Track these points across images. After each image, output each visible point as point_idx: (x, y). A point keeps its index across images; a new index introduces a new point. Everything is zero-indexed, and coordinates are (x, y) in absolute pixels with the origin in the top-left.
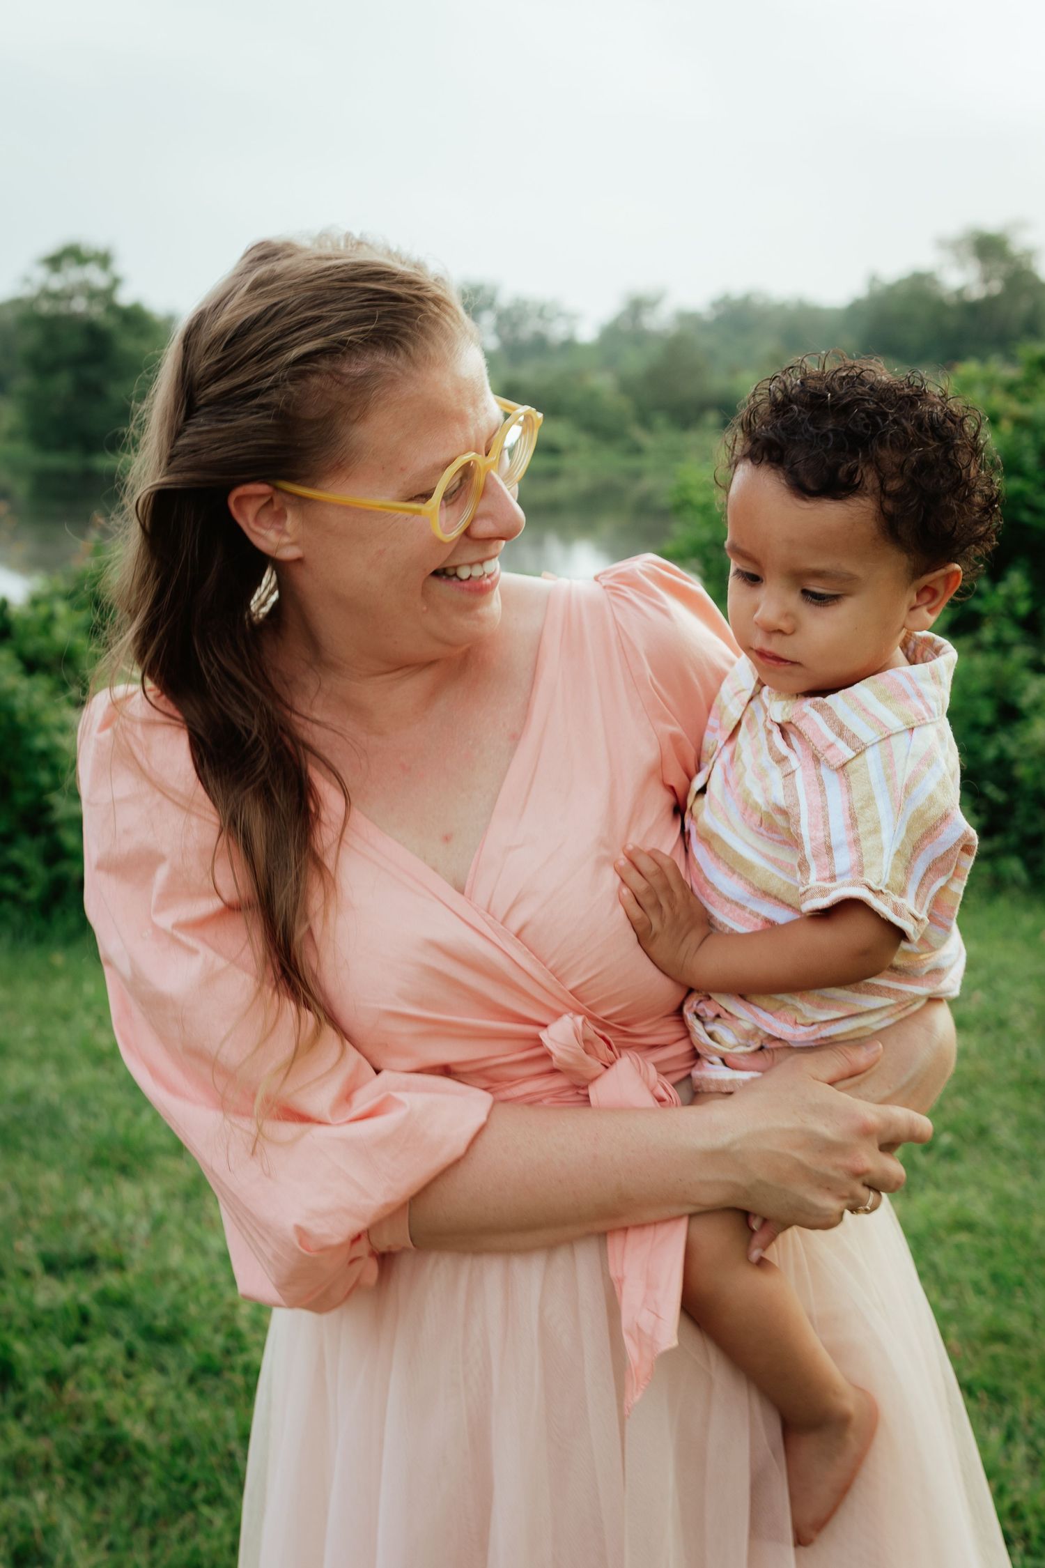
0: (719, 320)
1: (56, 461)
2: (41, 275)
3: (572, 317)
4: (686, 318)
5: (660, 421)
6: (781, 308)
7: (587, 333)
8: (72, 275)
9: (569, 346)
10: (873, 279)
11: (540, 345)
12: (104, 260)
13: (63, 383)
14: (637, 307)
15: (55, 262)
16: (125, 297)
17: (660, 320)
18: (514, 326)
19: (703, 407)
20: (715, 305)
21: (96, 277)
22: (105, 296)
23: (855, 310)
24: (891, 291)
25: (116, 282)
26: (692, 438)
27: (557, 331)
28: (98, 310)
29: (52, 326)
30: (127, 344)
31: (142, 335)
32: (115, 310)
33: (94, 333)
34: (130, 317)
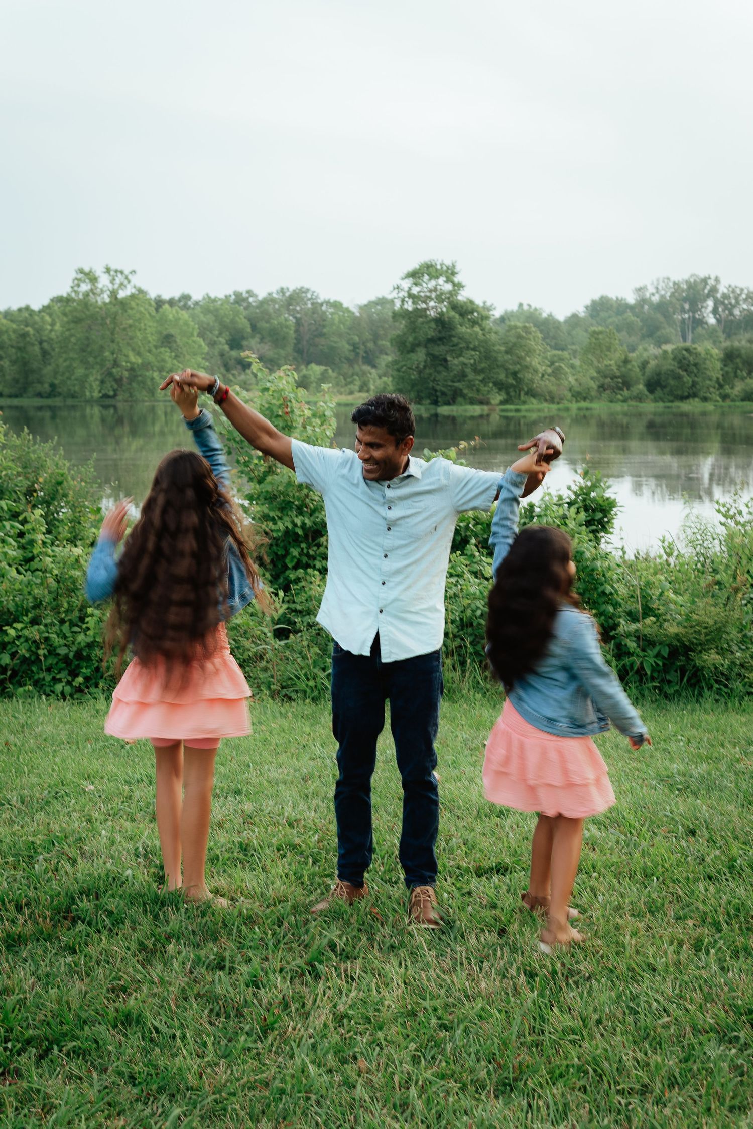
2: (407, 284)
8: (428, 284)
12: (450, 273)
15: (415, 275)
16: (463, 296)
21: (443, 285)
22: (449, 298)
28: (444, 307)
29: (414, 318)
30: (464, 330)
31: (474, 323)
32: (454, 306)
33: (441, 322)
34: (465, 310)
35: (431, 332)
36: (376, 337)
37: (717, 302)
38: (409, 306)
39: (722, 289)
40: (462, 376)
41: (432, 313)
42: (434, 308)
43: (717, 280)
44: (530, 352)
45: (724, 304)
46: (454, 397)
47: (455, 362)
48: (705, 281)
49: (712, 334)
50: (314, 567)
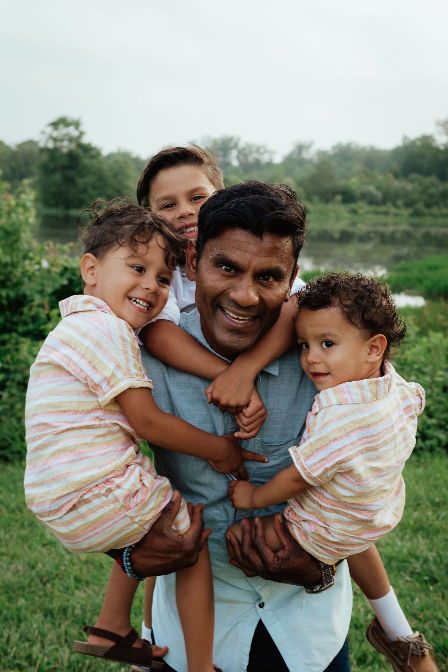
0: (336, 155)
1: (53, 211)
2: (49, 130)
3: (271, 152)
4: (322, 154)
5: (316, 198)
6: (363, 150)
7: (278, 159)
8: (63, 131)
9: (269, 165)
10: (405, 138)
11: (257, 165)
12: (77, 125)
13: (57, 177)
14: (300, 148)
15: (55, 125)
16: (85, 140)
17: (310, 154)
18: (246, 156)
19: (335, 193)
20: (334, 148)
21: (73, 132)
22: (76, 140)
23: (396, 152)
24: (413, 143)
25: (82, 133)
26: (330, 206)
27: (265, 158)
28: (73, 146)
29: (53, 153)
30: (86, 161)
31: (93, 157)
32: (81, 146)
33: (72, 156)
34: (87, 149)
35: (65, 161)
36: (27, 164)
37: (239, 152)
38: (51, 145)
39: (242, 145)
40: (84, 191)
41: (65, 150)
42: (66, 146)
43: (239, 139)
44: (128, 177)
45: (243, 153)
46: (79, 204)
47: (81, 182)
48: (231, 139)
49: (235, 171)
50: (16, 331)
